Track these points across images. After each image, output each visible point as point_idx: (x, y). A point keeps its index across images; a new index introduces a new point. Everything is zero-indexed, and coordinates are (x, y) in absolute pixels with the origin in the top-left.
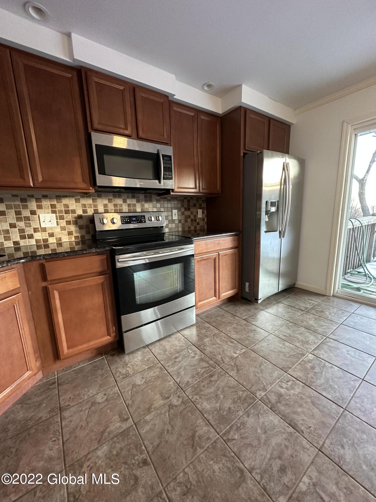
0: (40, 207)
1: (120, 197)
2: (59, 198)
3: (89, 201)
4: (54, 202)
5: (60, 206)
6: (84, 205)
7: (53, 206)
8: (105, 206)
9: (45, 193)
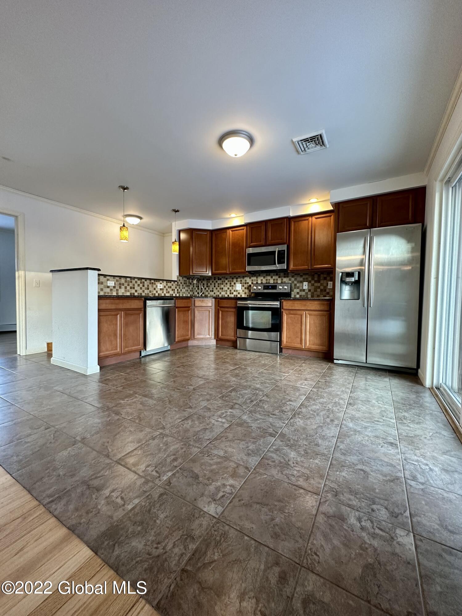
0: (237, 281)
1: (269, 275)
2: (243, 277)
3: (255, 278)
4: (242, 279)
5: (243, 281)
6: (252, 280)
7: (241, 281)
8: (262, 280)
9: (239, 275)
